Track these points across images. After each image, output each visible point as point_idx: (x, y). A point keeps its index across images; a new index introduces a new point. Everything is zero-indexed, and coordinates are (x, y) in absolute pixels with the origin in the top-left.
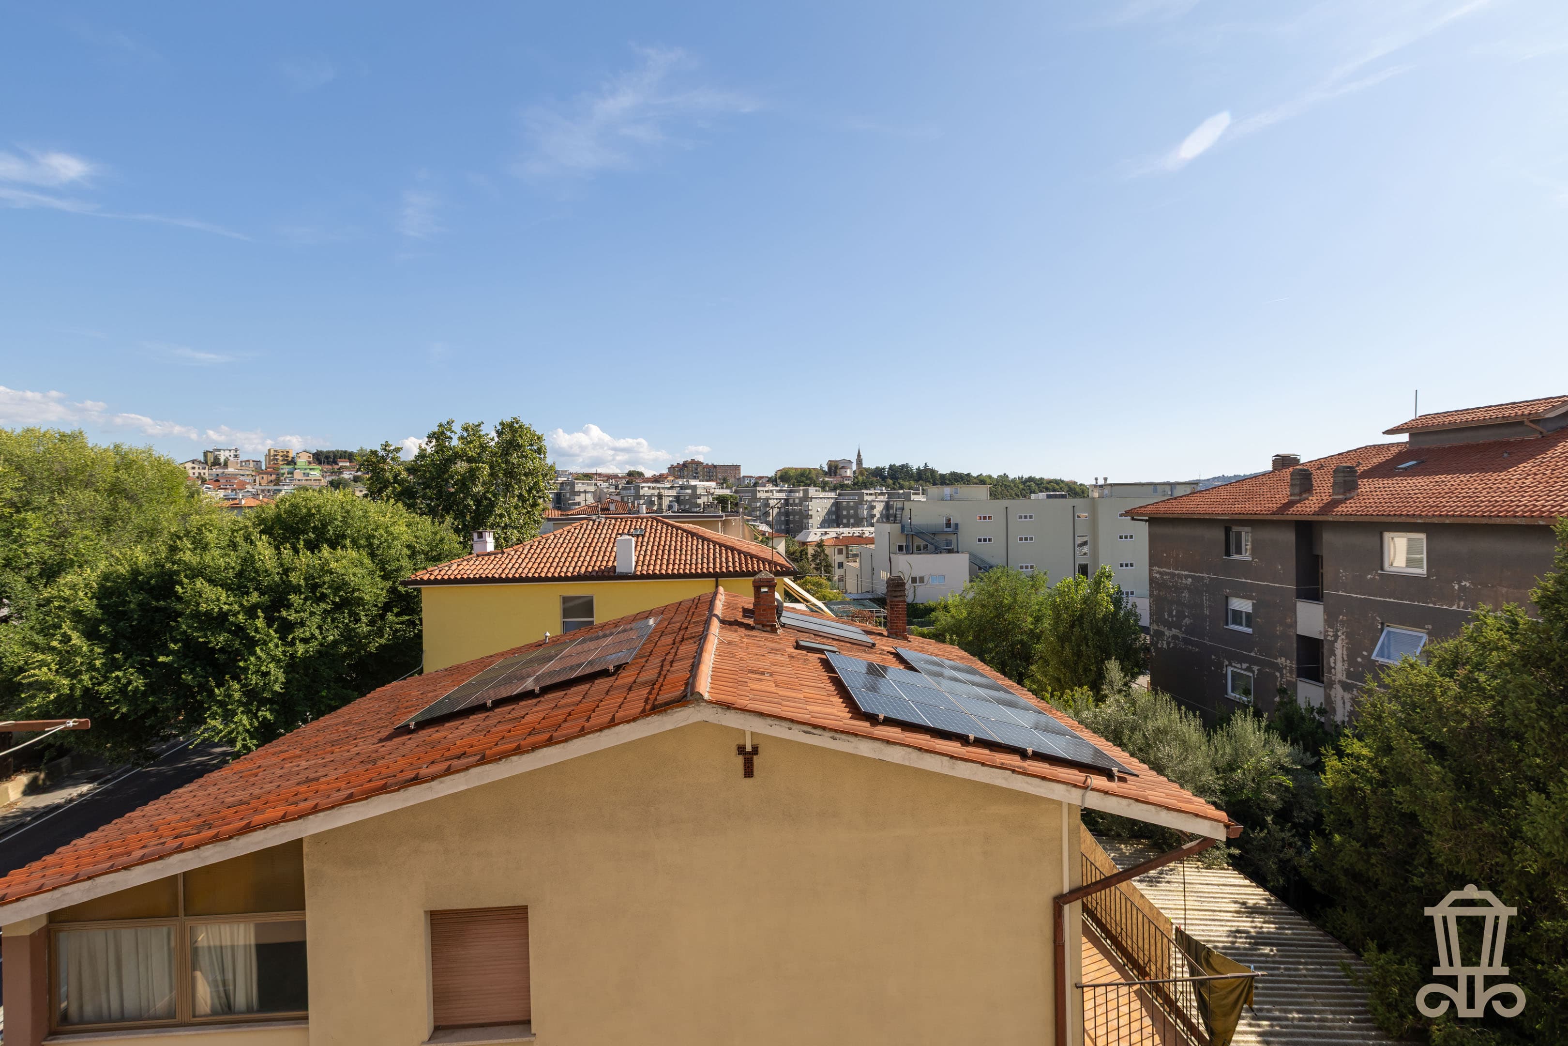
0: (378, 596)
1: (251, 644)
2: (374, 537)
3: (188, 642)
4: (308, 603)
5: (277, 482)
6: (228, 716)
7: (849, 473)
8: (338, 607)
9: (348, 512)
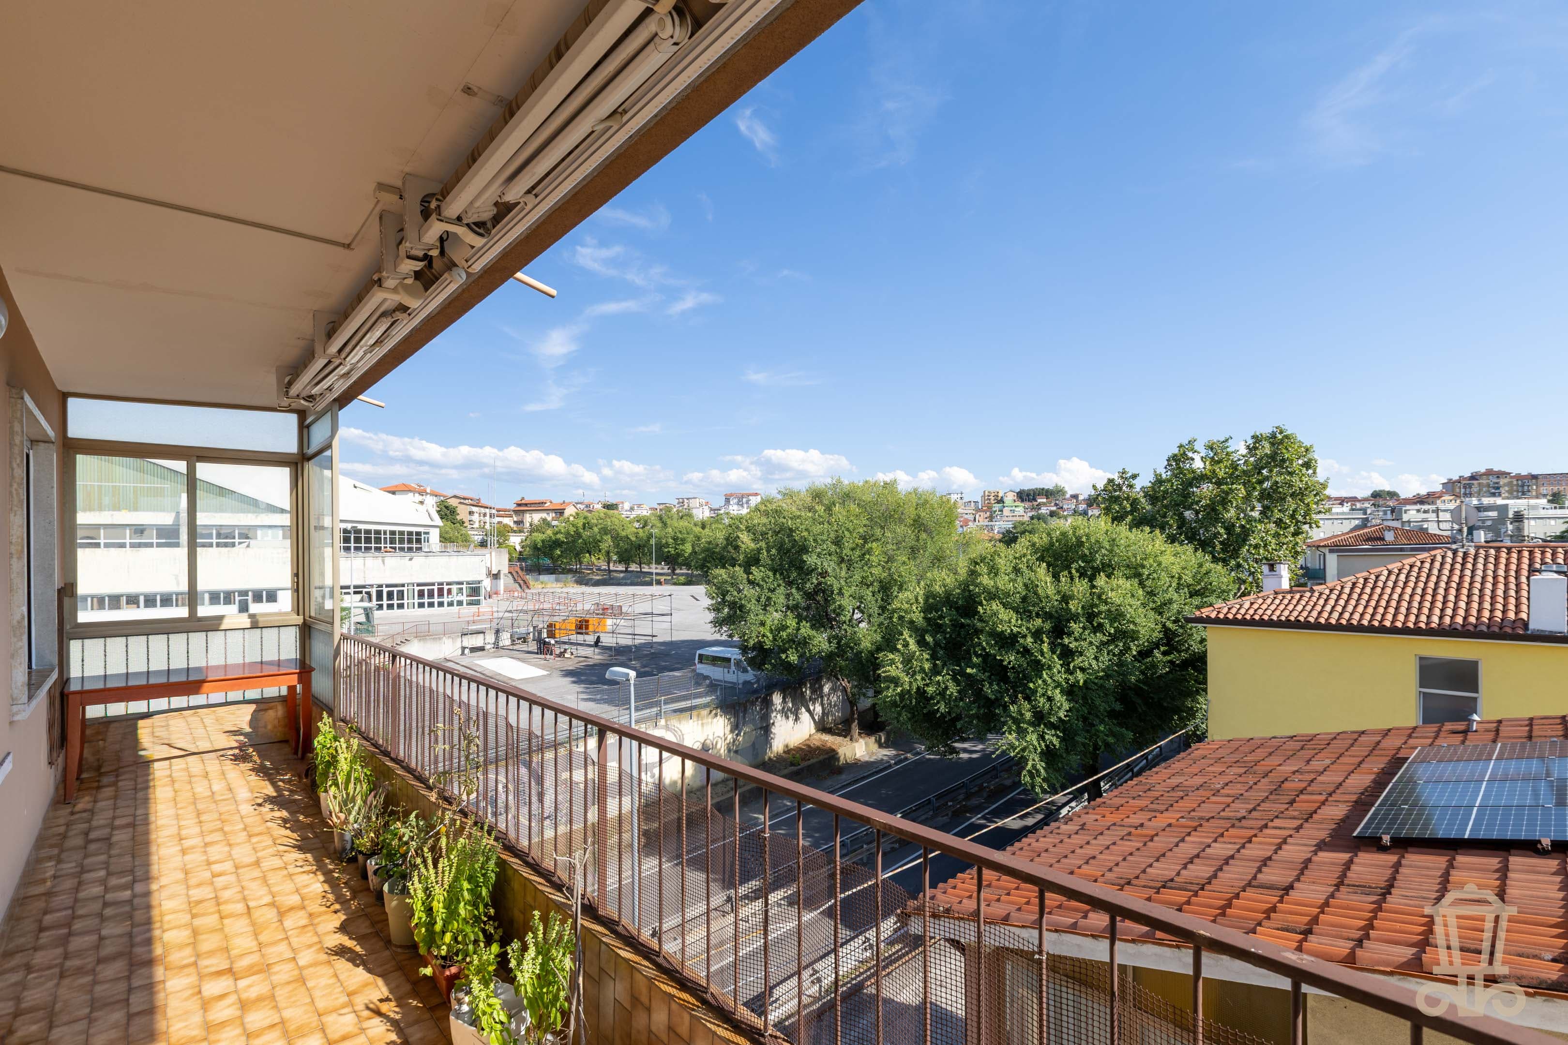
0: (1153, 630)
1: (1038, 667)
2: (1143, 567)
3: (986, 657)
4: (1086, 632)
5: (991, 518)
6: (1022, 733)
8: (1113, 639)
9: (1114, 540)
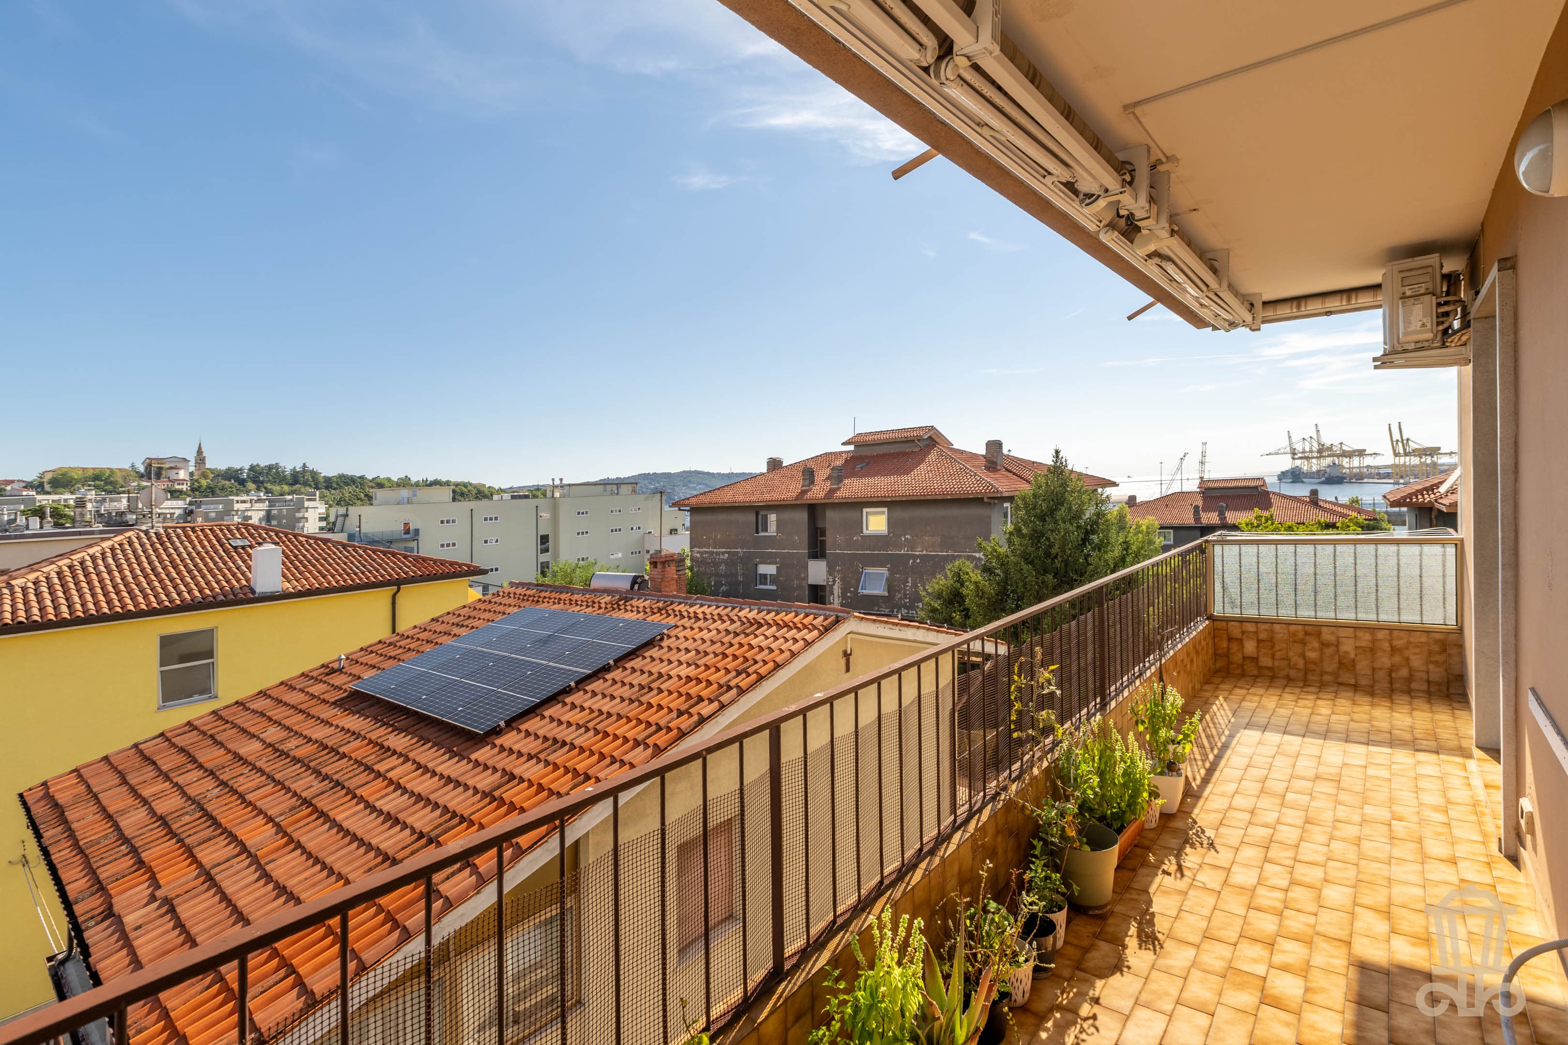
7: (182, 474)
